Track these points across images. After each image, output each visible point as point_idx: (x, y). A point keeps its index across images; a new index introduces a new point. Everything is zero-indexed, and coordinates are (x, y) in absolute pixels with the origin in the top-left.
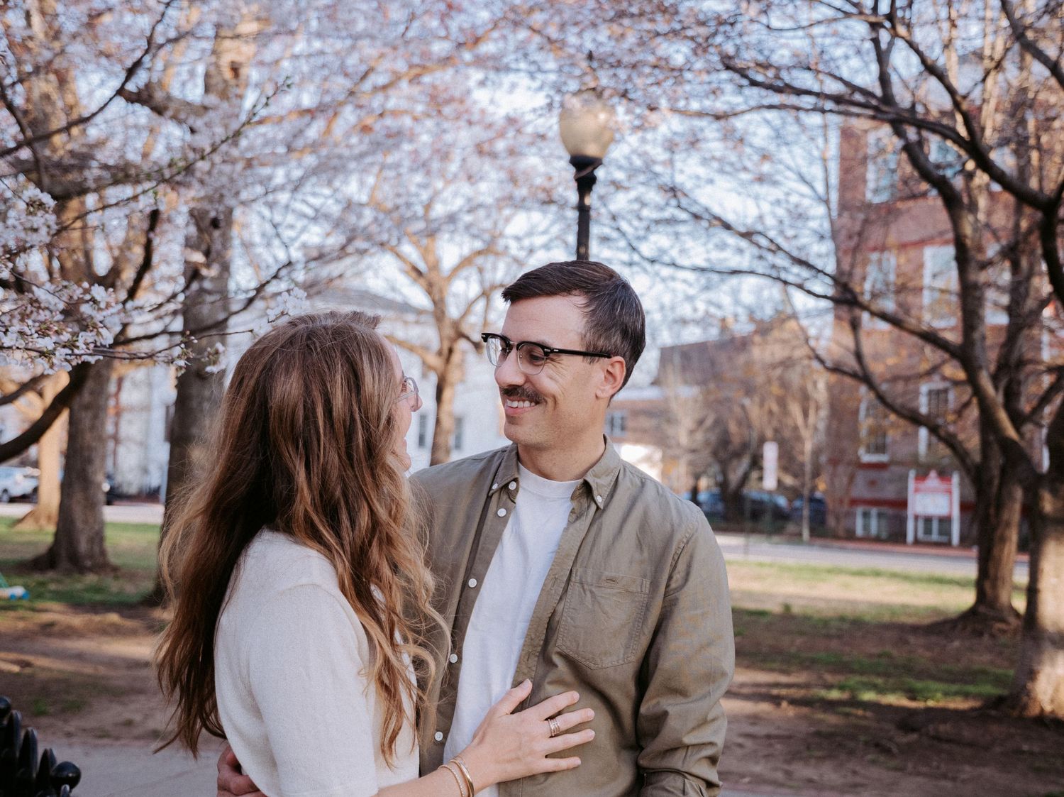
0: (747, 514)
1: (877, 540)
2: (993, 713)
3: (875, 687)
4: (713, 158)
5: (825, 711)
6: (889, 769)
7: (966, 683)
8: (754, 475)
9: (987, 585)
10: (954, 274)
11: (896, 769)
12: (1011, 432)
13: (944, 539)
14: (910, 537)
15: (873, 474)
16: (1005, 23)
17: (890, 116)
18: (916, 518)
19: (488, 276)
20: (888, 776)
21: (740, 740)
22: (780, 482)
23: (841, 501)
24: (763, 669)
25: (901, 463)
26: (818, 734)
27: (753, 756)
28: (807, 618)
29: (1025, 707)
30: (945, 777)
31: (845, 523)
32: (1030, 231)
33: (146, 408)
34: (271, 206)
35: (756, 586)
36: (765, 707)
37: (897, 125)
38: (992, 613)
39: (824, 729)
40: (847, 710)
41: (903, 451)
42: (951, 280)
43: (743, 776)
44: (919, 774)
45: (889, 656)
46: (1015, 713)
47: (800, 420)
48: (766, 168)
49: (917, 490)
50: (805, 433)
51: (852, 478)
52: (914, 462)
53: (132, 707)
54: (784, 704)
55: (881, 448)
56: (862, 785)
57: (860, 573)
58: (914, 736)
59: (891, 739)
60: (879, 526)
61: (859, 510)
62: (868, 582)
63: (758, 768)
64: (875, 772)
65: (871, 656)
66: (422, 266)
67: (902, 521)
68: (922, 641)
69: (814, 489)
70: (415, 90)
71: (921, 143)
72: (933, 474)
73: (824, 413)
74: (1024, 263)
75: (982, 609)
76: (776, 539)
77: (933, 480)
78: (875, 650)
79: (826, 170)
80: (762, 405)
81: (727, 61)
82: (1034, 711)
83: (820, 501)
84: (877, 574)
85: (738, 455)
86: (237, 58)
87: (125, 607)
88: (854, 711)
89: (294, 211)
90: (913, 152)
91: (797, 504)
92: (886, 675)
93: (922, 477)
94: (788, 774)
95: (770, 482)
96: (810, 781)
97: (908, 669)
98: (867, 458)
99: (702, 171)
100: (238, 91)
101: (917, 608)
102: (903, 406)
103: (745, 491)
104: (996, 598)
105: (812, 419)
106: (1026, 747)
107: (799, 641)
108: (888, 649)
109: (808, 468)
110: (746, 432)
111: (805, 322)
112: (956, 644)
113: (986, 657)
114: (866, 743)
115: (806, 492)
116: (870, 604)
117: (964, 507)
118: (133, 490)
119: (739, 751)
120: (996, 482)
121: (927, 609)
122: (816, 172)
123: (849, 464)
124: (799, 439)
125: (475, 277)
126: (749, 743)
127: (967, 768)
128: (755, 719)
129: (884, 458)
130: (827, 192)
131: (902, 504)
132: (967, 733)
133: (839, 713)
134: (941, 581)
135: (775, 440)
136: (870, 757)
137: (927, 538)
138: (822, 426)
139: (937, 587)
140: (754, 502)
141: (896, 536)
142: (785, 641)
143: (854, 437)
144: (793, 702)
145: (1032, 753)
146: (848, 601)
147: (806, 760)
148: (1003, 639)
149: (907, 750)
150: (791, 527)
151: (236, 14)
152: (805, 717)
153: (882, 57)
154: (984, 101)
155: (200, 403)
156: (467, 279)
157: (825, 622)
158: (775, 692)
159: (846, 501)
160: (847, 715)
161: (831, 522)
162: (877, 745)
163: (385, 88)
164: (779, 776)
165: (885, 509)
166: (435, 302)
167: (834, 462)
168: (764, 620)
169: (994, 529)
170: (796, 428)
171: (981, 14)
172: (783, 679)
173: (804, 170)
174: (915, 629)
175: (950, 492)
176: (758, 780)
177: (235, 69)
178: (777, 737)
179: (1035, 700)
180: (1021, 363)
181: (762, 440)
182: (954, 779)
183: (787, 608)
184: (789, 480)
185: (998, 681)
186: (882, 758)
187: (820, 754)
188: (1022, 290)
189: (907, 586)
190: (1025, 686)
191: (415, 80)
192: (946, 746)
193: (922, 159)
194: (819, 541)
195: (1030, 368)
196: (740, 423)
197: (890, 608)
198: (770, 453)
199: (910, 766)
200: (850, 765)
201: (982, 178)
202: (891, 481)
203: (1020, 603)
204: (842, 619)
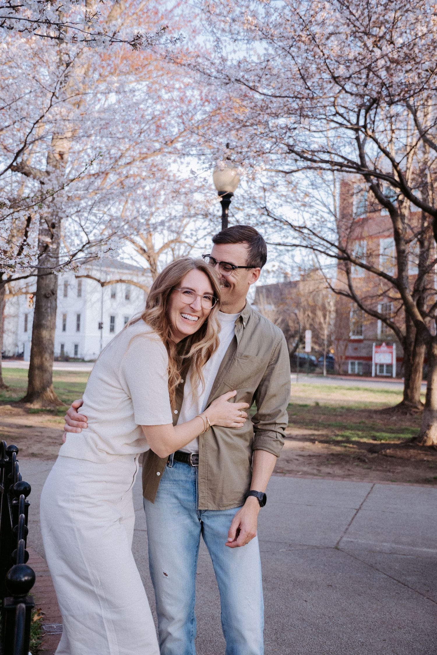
0: (298, 363)
1: (358, 375)
2: (411, 444)
3: (358, 436)
4: (283, 195)
5: (335, 445)
6: (364, 468)
7: (398, 433)
8: (301, 346)
9: (409, 391)
10: (394, 248)
11: (368, 468)
12: (420, 318)
13: (389, 375)
14: (373, 374)
15: (356, 345)
16: (417, 132)
17: (365, 172)
18: (376, 364)
19: (176, 252)
20: (364, 471)
21: (297, 458)
22: (312, 349)
23: (341, 357)
24: (306, 429)
25: (369, 340)
26: (332, 454)
27: (303, 464)
28: (326, 408)
29: (425, 441)
30: (389, 471)
31: (343, 368)
32: (428, 227)
33: (16, 316)
34: (79, 217)
35: (302, 395)
36: (308, 444)
37: (367, 176)
38: (411, 404)
39: (334, 452)
40: (346, 444)
41: (369, 334)
42: (392, 251)
43: (299, 472)
44: (378, 470)
45: (364, 423)
46: (421, 444)
47: (322, 320)
48: (307, 199)
49: (376, 352)
50: (325, 326)
51: (346, 346)
52: (376, 339)
53: (21, 443)
54: (317, 442)
55: (360, 333)
56: (352, 475)
57: (350, 389)
58: (376, 455)
59: (365, 456)
60: (359, 369)
61: (350, 361)
62: (354, 393)
63: (305, 469)
64: (358, 469)
65: (356, 423)
66: (145, 248)
67: (370, 366)
68: (379, 417)
69: (328, 352)
70: (143, 165)
71: (378, 185)
72: (384, 344)
73: (333, 315)
74: (426, 243)
75: (406, 402)
76: (311, 375)
77: (384, 347)
78: (358, 421)
79: (334, 200)
80: (304, 313)
81: (290, 148)
82: (429, 443)
83: (331, 358)
84: (358, 389)
85: (293, 336)
86: (62, 150)
87: (13, 403)
88: (348, 445)
89: (90, 220)
90: (375, 189)
91: (320, 359)
92: (363, 430)
93: (379, 345)
94: (319, 471)
95: (308, 349)
96: (329, 473)
97: (373, 429)
98: (353, 337)
99: (277, 201)
100: (63, 164)
101: (376, 403)
102: (370, 310)
103: (297, 353)
104: (413, 397)
105: (327, 319)
106: (425, 459)
107: (323, 417)
108: (364, 420)
109: (326, 342)
110: (297, 325)
111: (325, 271)
112: (394, 418)
113: (408, 424)
114: (354, 458)
115: (325, 353)
116: (355, 402)
117: (398, 360)
118: (11, 354)
119: (297, 462)
120: (413, 344)
121: (381, 403)
122: (330, 201)
123: (345, 340)
124: (321, 328)
125: (170, 253)
126: (301, 459)
127: (399, 468)
128: (303, 449)
129: (361, 337)
130: (335, 210)
131: (370, 358)
132: (399, 453)
133: (342, 446)
134: (387, 392)
135: (310, 329)
136: (355, 464)
137: (381, 374)
138: (332, 322)
139: (386, 395)
140: (300, 358)
141: (367, 374)
142: (317, 417)
143: (347, 327)
144: (321, 442)
145: (428, 461)
146: (345, 401)
147: (327, 465)
148: (416, 416)
149: (372, 461)
150: (318, 370)
151: (65, 128)
152: (326, 448)
153: (361, 147)
154: (407, 168)
155: (46, 309)
156: (166, 253)
157: (335, 409)
158: (312, 437)
159: (344, 357)
160: (345, 447)
161: (337, 367)
162: (359, 459)
163: (129, 164)
164: (315, 471)
165: (361, 361)
166: (151, 265)
167: (338, 339)
168: (306, 409)
169: (412, 365)
170: (320, 323)
171: (406, 128)
172: (316, 433)
173: (325, 200)
174: (376, 412)
175: (392, 353)
176: (305, 473)
177: (61, 155)
178: (313, 456)
179: (430, 438)
180: (425, 289)
181: (304, 330)
182: (393, 472)
183: (317, 404)
184: (317, 348)
185: (413, 432)
186: (361, 464)
187: (333, 462)
188: (425, 255)
189: (372, 394)
190: (425, 432)
191: (143, 160)
192: (390, 459)
193: (379, 193)
194: (331, 376)
195: (429, 292)
196: (294, 322)
197: (364, 403)
198: (308, 335)
199: (374, 467)
200: (347, 467)
201: (407, 203)
202: (364, 348)
203: (423, 401)
204: (342, 408)
